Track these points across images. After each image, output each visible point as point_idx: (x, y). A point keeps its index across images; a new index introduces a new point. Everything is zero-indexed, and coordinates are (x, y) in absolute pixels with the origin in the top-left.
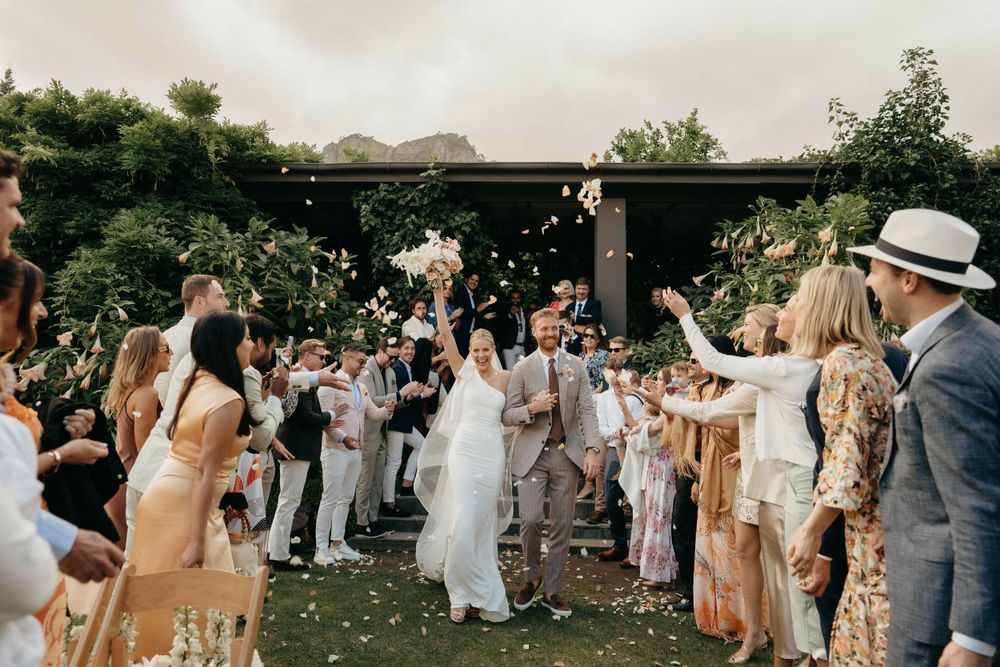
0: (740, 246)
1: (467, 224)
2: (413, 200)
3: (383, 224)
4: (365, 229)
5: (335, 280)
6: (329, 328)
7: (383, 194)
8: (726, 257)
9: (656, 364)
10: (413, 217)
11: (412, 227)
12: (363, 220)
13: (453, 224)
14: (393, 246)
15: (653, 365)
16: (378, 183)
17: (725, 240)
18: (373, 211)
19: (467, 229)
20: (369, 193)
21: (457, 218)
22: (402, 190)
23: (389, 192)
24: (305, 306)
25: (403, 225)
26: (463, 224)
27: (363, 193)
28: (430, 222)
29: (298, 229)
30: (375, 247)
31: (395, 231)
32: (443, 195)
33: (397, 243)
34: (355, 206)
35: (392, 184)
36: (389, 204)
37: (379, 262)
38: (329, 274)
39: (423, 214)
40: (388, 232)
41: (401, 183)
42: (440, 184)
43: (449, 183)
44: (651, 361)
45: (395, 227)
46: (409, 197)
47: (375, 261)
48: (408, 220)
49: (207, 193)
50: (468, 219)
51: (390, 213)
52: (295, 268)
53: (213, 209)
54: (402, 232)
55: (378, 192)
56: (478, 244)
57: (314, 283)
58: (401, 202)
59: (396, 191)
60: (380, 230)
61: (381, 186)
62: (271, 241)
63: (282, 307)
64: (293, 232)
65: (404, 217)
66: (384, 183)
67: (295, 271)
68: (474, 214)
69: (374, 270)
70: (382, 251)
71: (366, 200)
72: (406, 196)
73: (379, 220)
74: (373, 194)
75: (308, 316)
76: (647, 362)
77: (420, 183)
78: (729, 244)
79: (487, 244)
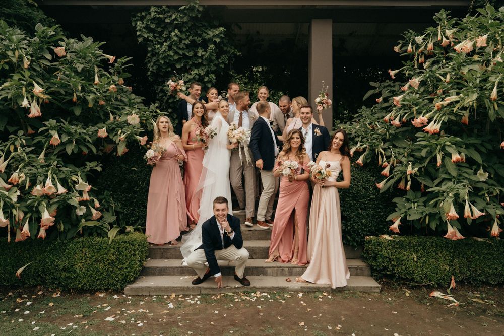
0: (420, 50)
1: (217, 36)
2: (175, 19)
3: (155, 37)
4: (140, 40)
5: (116, 78)
6: (111, 116)
7: (153, 14)
8: (410, 57)
9: (362, 138)
10: (177, 31)
11: (176, 39)
12: (138, 33)
13: (207, 37)
14: (163, 54)
15: (360, 139)
16: (150, 7)
17: (410, 46)
18: (147, 28)
19: (218, 40)
20: (143, 14)
21: (210, 33)
22: (169, 12)
23: (158, 13)
24: (87, 97)
25: (169, 38)
26: (214, 36)
27: (139, 14)
28: (189, 36)
29: (84, 37)
30: (149, 55)
31: (164, 42)
32: (199, 15)
33: (165, 51)
34: (133, 24)
35: (161, 7)
36: (159, 22)
37: (152, 67)
38: (110, 73)
39: (184, 30)
40: (159, 43)
41: (168, 6)
42: (197, 6)
43: (203, 6)
44: (359, 136)
45: (163, 40)
46: (174, 17)
47: (150, 66)
48: (173, 34)
49: (9, 8)
50: (217, 33)
51: (159, 29)
52: (80, 67)
53: (15, 21)
54: (169, 43)
55: (150, 13)
56: (226, 52)
57: (97, 80)
58: (167, 20)
59: (163, 12)
60: (151, 41)
61: (152, 9)
62: (61, 46)
63: (68, 98)
64: (81, 40)
65: (170, 32)
66: (154, 6)
67: (79, 70)
68: (221, 29)
69: (149, 73)
70: (155, 58)
71: (142, 19)
72: (171, 16)
73: (151, 35)
74: (146, 15)
75: (90, 105)
76: (356, 136)
77: (181, 6)
78: (412, 48)
79: (233, 53)
